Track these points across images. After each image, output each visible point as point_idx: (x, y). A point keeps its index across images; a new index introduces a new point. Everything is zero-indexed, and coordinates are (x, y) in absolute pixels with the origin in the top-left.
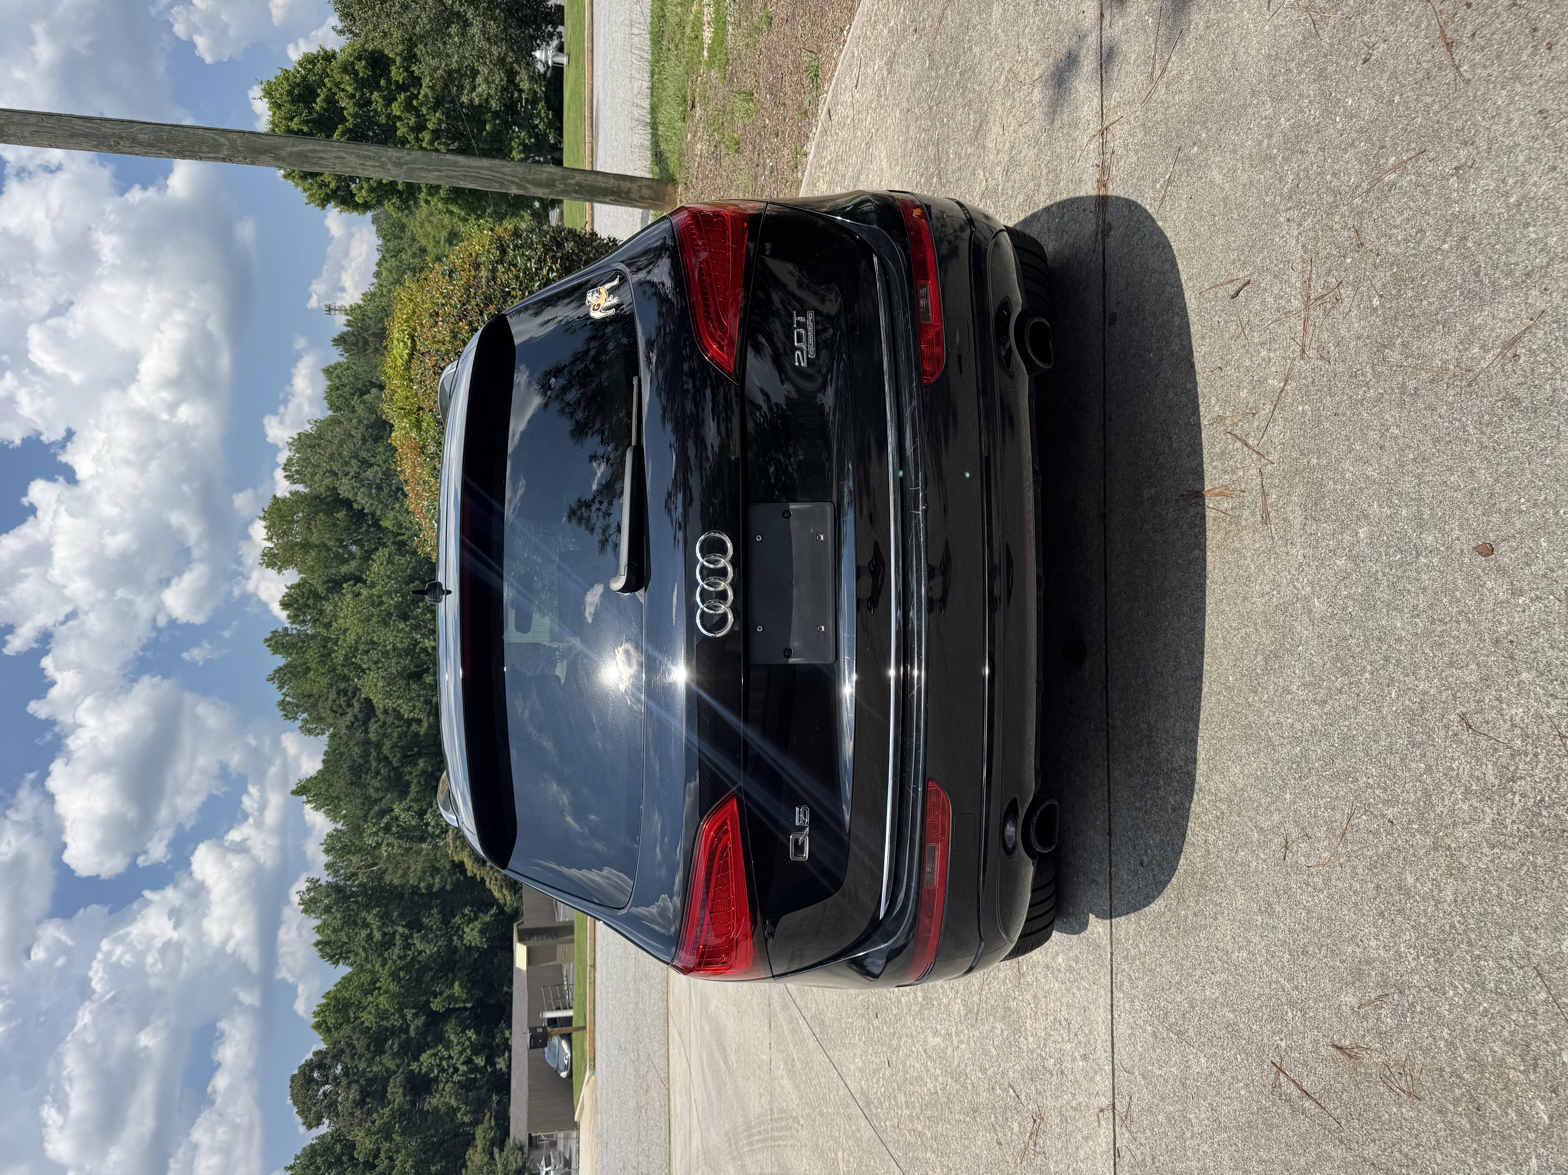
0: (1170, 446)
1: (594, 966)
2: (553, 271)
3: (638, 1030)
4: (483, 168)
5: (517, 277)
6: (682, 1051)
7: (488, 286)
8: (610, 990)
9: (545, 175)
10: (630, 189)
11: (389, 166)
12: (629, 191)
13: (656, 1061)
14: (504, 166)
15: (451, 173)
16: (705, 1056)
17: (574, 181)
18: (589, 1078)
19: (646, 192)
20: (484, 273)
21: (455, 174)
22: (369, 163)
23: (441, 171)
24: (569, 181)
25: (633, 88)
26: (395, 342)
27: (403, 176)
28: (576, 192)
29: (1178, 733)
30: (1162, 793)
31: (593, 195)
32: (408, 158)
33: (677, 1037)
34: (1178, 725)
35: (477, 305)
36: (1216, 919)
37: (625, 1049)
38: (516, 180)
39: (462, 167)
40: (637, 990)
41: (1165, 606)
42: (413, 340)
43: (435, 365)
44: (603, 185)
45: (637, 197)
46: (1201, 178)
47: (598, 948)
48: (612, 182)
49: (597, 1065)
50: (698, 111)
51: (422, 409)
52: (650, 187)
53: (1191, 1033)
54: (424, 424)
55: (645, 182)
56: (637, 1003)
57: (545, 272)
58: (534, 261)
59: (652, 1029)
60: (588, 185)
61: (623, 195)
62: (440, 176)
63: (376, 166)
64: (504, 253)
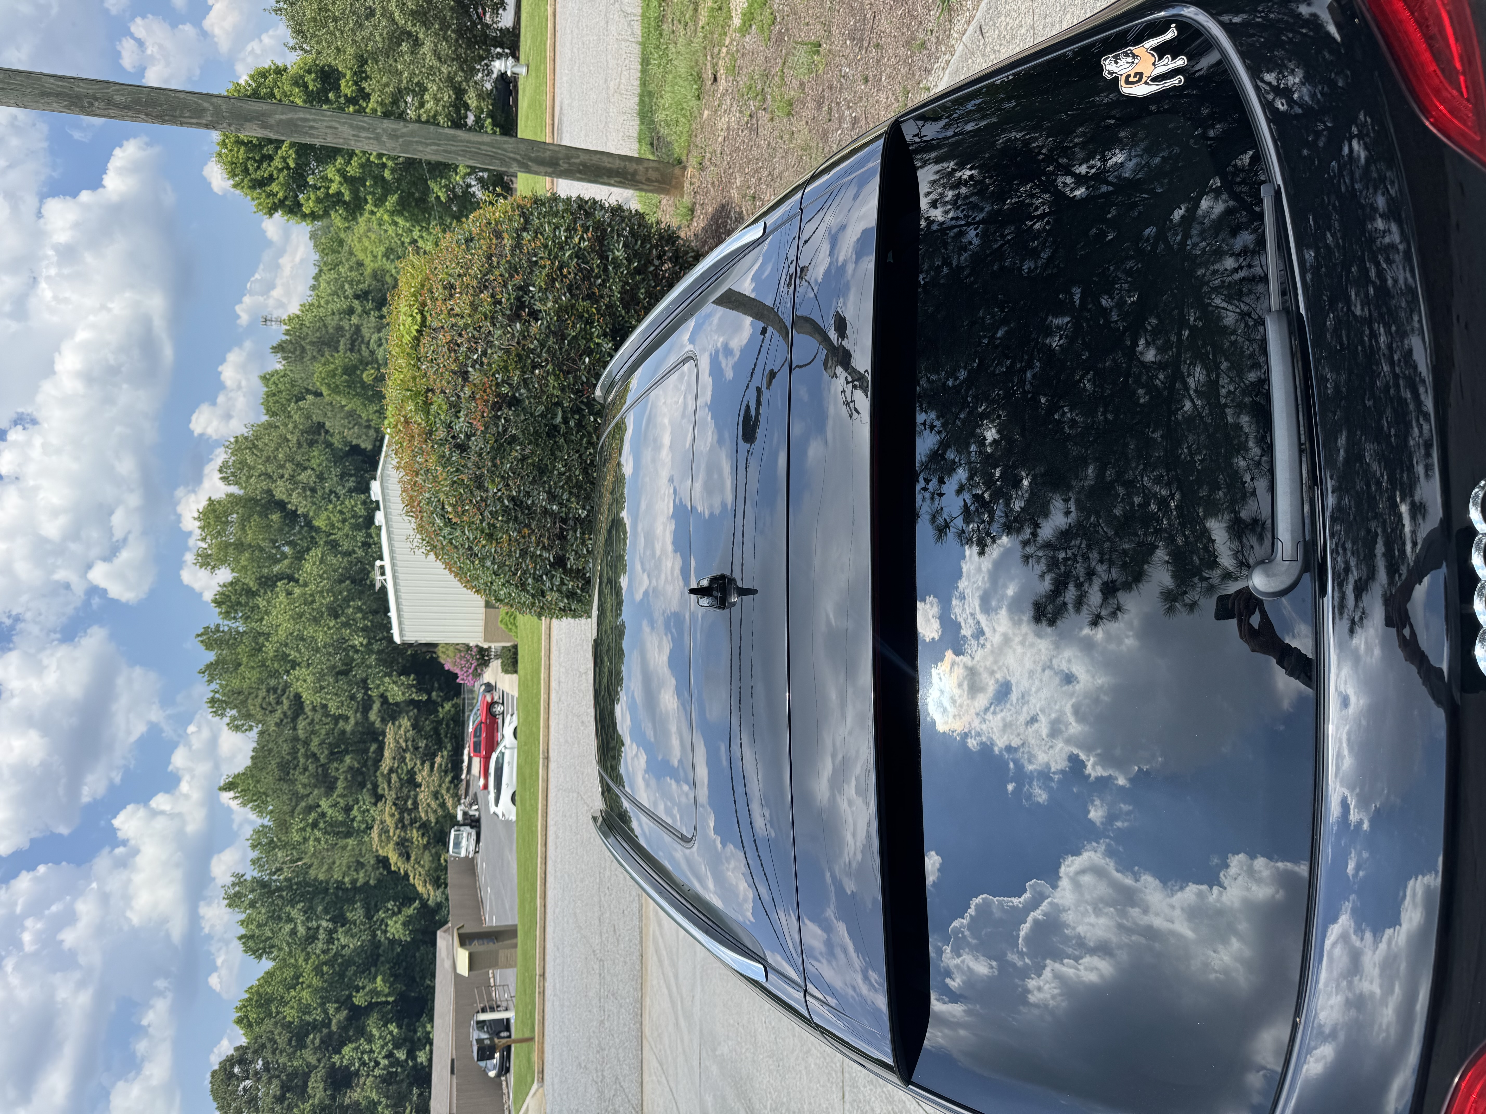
1: (543, 975)
2: (584, 240)
3: (603, 1050)
5: (546, 246)
6: (663, 1080)
7: (513, 255)
8: (567, 1003)
9: (548, 153)
10: (636, 170)
11: (385, 138)
12: (635, 173)
13: (626, 1085)
14: (505, 142)
15: (449, 148)
16: (709, 1099)
17: (578, 161)
18: (537, 1091)
19: (654, 175)
20: (508, 242)
21: (453, 148)
22: (363, 134)
23: (439, 145)
24: (573, 160)
26: (402, 317)
27: (399, 149)
28: (580, 172)
32: (405, 130)
33: (655, 1063)
35: (501, 275)
37: (585, 1067)
38: (518, 157)
39: (461, 141)
40: (602, 1008)
42: (422, 314)
43: (450, 342)
44: (609, 166)
45: (644, 179)
47: (548, 958)
48: (618, 163)
49: (545, 1077)
50: (722, 84)
51: (432, 390)
52: (657, 169)
54: (434, 408)
55: (651, 164)
56: (602, 1022)
57: (576, 240)
58: (562, 229)
59: (621, 1050)
60: (593, 165)
61: (629, 177)
62: (437, 151)
63: (370, 138)
64: (527, 221)
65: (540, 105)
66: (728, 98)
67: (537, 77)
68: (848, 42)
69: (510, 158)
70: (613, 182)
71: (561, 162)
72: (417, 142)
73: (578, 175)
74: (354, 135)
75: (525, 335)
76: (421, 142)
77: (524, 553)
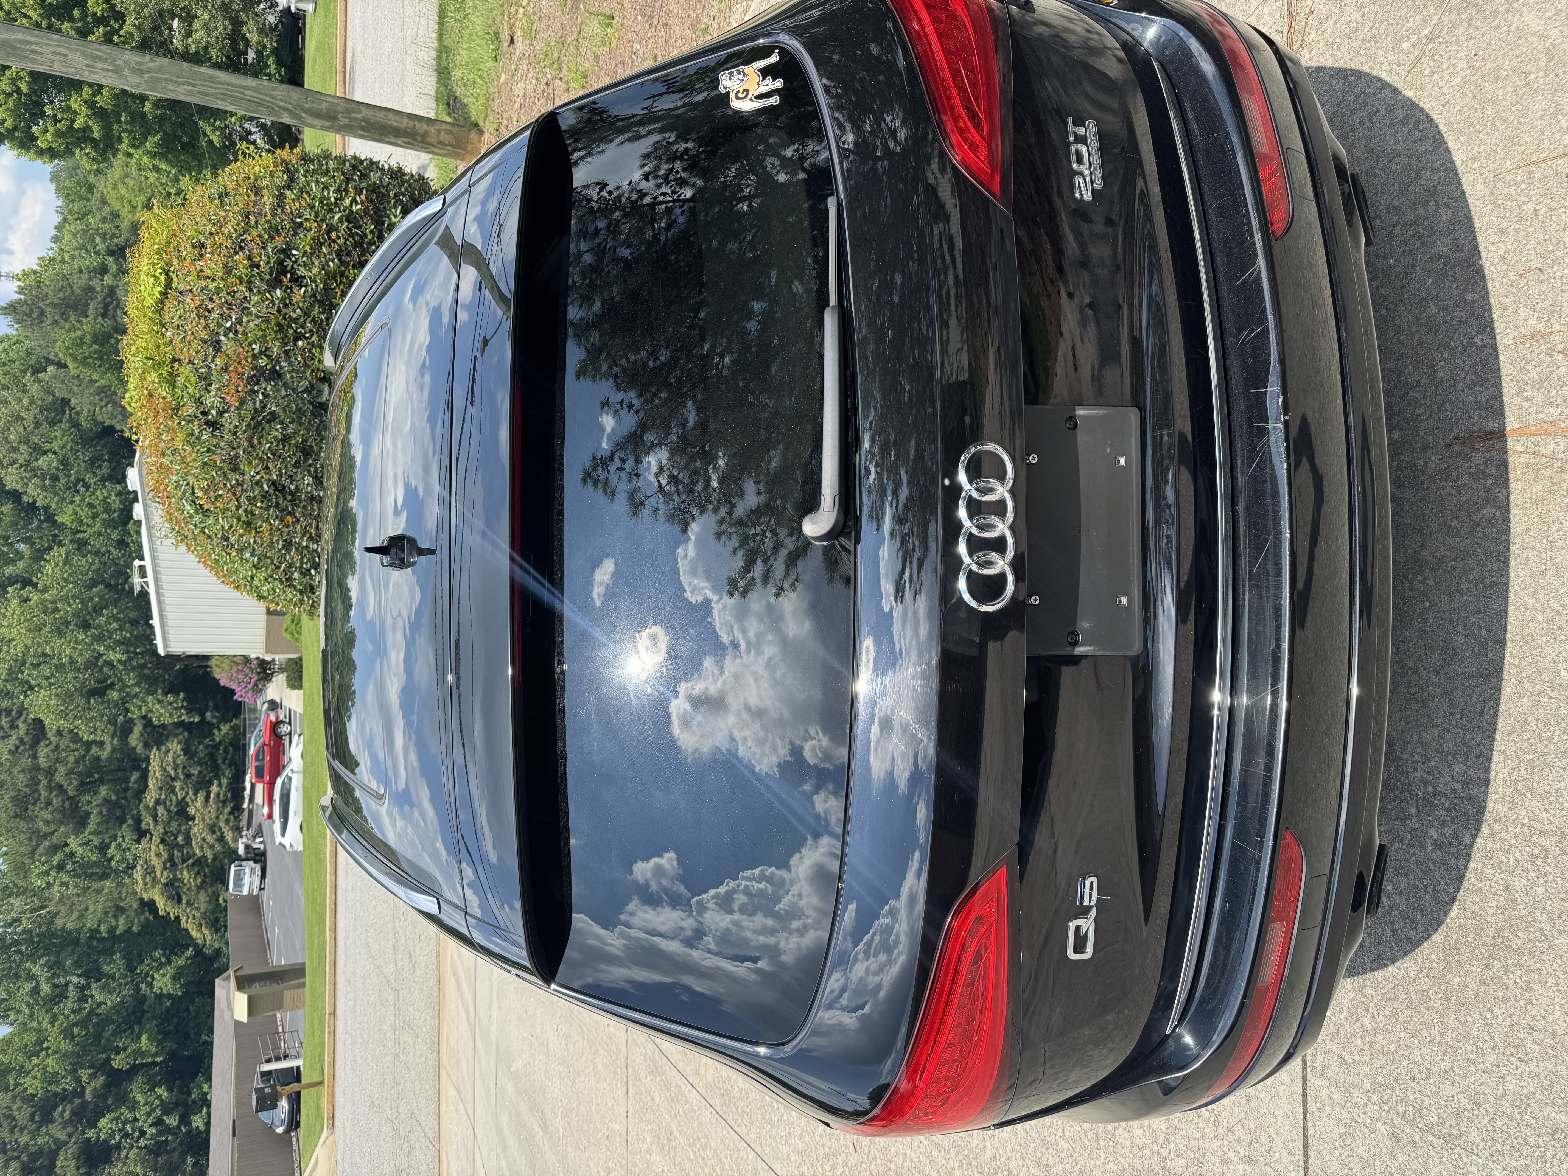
0: (1432, 377)
1: (334, 1013)
2: (357, 203)
3: (398, 1084)
4: (247, 88)
5: (312, 207)
6: (461, 1107)
7: (274, 215)
8: (359, 1040)
9: (325, 105)
10: (426, 132)
11: (126, 72)
12: (425, 135)
13: (422, 1119)
14: (274, 89)
15: (206, 90)
16: (504, 1118)
17: (360, 116)
18: (327, 1138)
19: (445, 137)
20: (268, 200)
21: (211, 90)
22: (100, 65)
23: (194, 85)
24: (353, 115)
25: (405, 37)
26: (143, 277)
27: (144, 86)
28: (362, 129)
29: (1449, 746)
30: (1413, 823)
31: (383, 135)
32: (151, 65)
33: (452, 1092)
34: (1448, 736)
35: (260, 236)
36: (1529, 989)
37: (379, 1106)
38: (290, 107)
39: (221, 83)
40: (397, 1040)
41: (1423, 582)
42: (167, 275)
43: (200, 306)
44: (395, 124)
45: (435, 141)
46: (1499, 26)
47: (338, 994)
48: (405, 123)
49: (336, 1123)
50: (519, 47)
51: (179, 360)
52: (450, 132)
53: (1474, 1136)
54: (180, 380)
55: (444, 127)
56: (397, 1055)
57: (347, 202)
58: (332, 189)
59: (417, 1083)
60: (377, 122)
61: (419, 138)
62: (192, 91)
63: (108, 70)
64: (292, 179)
65: (330, 49)
66: (525, 62)
67: (326, 16)
68: (639, 18)
69: (280, 107)
70: (400, 142)
71: (340, 116)
72: (166, 79)
73: (360, 132)
74: (88, 65)
75: (286, 302)
76: (171, 80)
77: (288, 545)
